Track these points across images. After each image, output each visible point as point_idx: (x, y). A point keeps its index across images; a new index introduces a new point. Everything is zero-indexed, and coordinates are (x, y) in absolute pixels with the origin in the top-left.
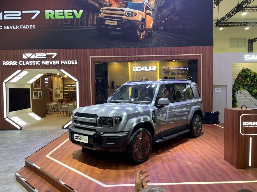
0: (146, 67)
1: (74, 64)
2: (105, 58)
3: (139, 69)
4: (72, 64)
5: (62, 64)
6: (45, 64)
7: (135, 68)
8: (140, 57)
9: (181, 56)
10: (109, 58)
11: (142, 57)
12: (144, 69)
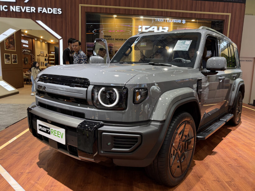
0: (156, 28)
1: (57, 13)
2: (101, 8)
3: (146, 29)
4: (54, 13)
5: (39, 12)
6: (14, 10)
7: (141, 28)
8: (149, 11)
9: (204, 14)
10: (106, 8)
11: (152, 11)
12: (153, 30)
